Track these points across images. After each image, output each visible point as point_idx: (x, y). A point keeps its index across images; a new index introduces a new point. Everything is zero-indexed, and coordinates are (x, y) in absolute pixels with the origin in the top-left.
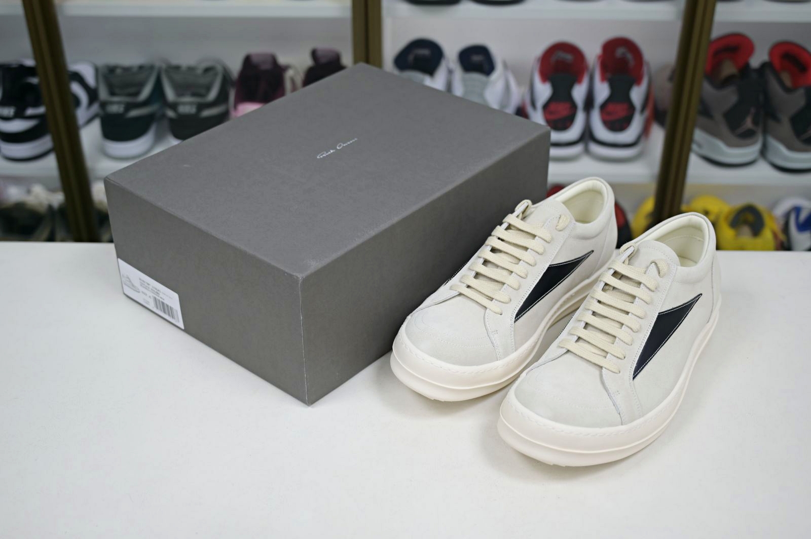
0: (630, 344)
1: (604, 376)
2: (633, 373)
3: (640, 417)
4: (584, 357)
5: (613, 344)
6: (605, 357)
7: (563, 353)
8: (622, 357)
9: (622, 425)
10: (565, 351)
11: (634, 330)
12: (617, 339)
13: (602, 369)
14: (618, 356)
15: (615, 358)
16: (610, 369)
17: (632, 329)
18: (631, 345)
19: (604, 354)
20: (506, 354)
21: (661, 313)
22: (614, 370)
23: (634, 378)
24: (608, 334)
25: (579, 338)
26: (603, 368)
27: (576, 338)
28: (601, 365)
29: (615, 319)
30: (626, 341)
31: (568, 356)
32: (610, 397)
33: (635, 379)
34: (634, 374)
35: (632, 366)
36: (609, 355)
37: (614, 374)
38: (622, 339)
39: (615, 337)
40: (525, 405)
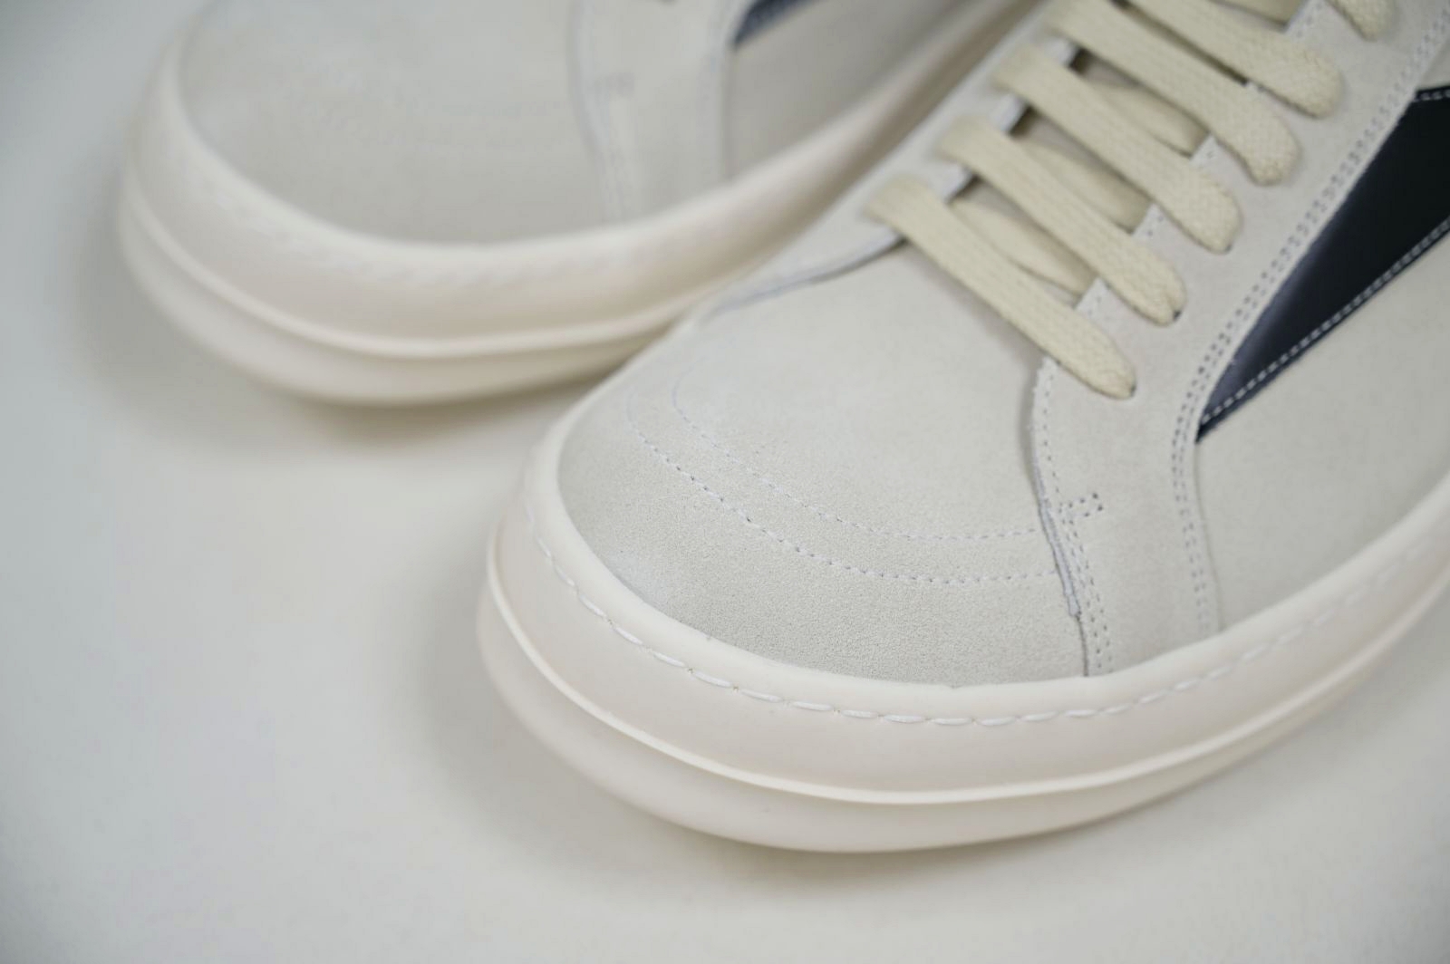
0: (1218, 243)
1: (1040, 402)
2: (1203, 402)
3: (1202, 633)
4: (971, 282)
5: (1130, 230)
6: (1077, 298)
7: (871, 250)
8: (1163, 313)
9: (1086, 674)
10: (887, 239)
11: (1258, 173)
12: (1154, 211)
13: (1040, 365)
14: (1142, 303)
15: (1124, 312)
16: (1083, 369)
17: (1244, 164)
18: (1228, 248)
19: (1072, 282)
20: (663, 196)
21: (1431, 91)
22: (1101, 380)
23: (1203, 430)
24: (1120, 177)
25: (974, 183)
26: (1049, 363)
27: (957, 179)
28: (1042, 339)
29: (1176, 96)
30: (1197, 226)
31: (896, 266)
32: (1047, 525)
33: (1213, 438)
34: (1208, 410)
35: (1207, 365)
36: (1098, 288)
37: (1095, 397)
38: (1178, 215)
39: (1145, 198)
40: (582, 517)
